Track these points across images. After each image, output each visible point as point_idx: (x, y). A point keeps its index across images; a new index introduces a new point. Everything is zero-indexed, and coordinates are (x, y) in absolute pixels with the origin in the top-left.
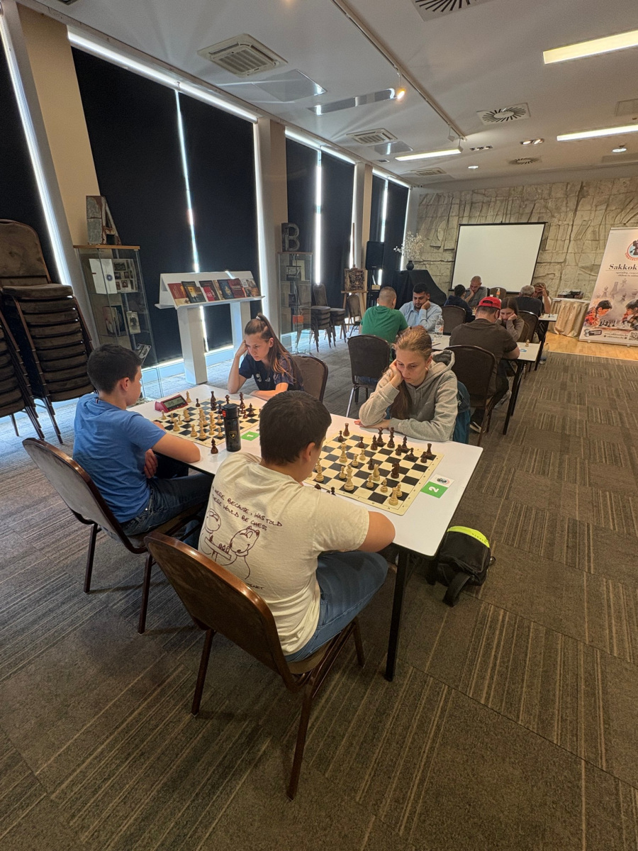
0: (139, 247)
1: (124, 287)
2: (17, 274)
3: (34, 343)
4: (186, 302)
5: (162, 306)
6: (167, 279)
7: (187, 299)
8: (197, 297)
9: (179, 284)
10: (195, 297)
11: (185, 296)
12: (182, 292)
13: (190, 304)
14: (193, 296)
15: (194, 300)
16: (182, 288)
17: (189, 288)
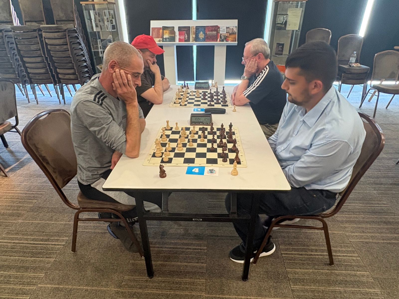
7: (161, 39)
8: (168, 38)
9: (160, 28)
10: (166, 38)
11: (160, 37)
12: (159, 34)
13: (161, 43)
14: (165, 37)
15: (164, 40)
16: (161, 31)
17: (165, 31)
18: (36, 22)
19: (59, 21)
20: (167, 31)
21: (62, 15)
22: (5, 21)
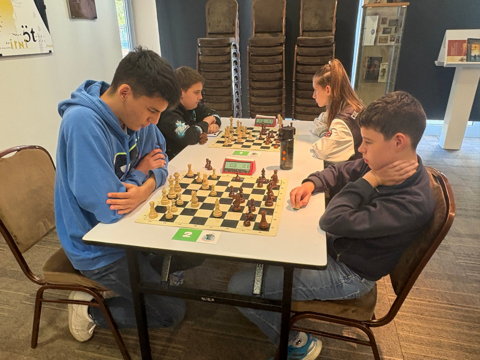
0: (408, 4)
1: (391, 41)
2: (314, 29)
3: (296, 75)
4: (462, 60)
5: (439, 63)
6: (451, 35)
7: (465, 57)
8: (478, 56)
9: (464, 41)
10: (475, 56)
11: (463, 54)
12: (462, 50)
13: (465, 62)
14: (473, 54)
15: (473, 58)
16: (465, 45)
17: (473, 46)
18: (270, 33)
19: (306, 31)
20: (477, 45)
21: (314, 23)
22: (225, 32)
